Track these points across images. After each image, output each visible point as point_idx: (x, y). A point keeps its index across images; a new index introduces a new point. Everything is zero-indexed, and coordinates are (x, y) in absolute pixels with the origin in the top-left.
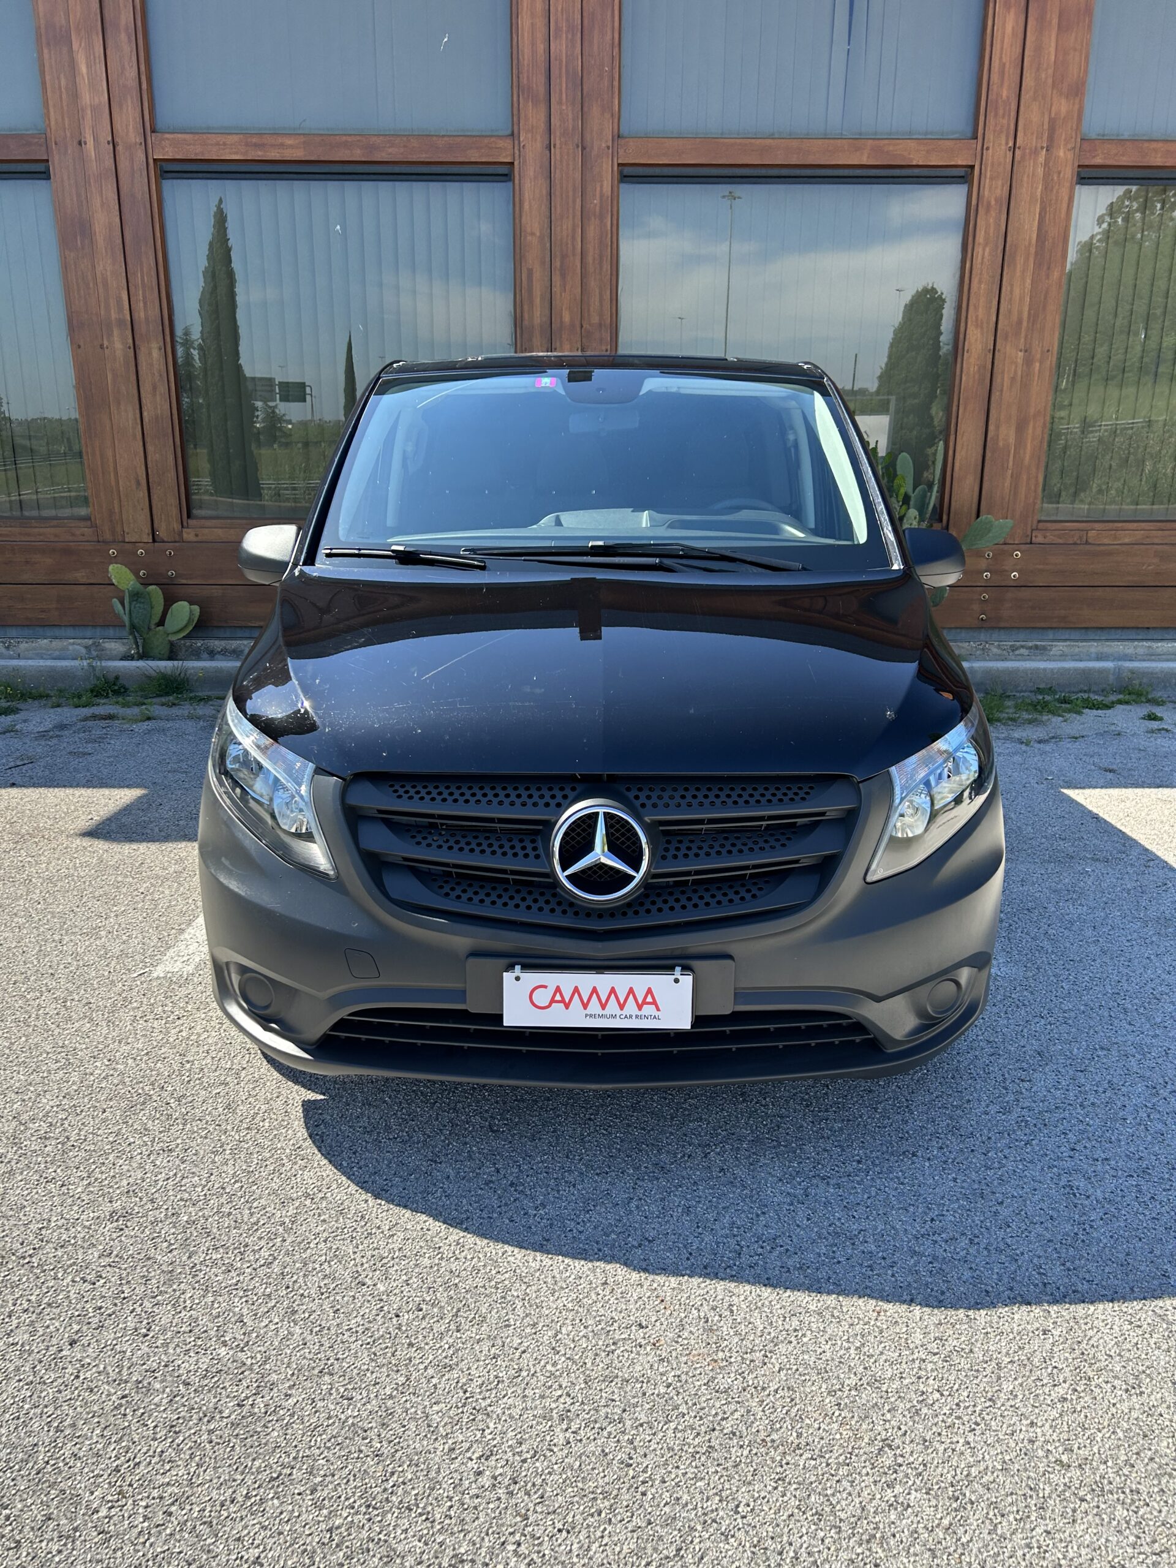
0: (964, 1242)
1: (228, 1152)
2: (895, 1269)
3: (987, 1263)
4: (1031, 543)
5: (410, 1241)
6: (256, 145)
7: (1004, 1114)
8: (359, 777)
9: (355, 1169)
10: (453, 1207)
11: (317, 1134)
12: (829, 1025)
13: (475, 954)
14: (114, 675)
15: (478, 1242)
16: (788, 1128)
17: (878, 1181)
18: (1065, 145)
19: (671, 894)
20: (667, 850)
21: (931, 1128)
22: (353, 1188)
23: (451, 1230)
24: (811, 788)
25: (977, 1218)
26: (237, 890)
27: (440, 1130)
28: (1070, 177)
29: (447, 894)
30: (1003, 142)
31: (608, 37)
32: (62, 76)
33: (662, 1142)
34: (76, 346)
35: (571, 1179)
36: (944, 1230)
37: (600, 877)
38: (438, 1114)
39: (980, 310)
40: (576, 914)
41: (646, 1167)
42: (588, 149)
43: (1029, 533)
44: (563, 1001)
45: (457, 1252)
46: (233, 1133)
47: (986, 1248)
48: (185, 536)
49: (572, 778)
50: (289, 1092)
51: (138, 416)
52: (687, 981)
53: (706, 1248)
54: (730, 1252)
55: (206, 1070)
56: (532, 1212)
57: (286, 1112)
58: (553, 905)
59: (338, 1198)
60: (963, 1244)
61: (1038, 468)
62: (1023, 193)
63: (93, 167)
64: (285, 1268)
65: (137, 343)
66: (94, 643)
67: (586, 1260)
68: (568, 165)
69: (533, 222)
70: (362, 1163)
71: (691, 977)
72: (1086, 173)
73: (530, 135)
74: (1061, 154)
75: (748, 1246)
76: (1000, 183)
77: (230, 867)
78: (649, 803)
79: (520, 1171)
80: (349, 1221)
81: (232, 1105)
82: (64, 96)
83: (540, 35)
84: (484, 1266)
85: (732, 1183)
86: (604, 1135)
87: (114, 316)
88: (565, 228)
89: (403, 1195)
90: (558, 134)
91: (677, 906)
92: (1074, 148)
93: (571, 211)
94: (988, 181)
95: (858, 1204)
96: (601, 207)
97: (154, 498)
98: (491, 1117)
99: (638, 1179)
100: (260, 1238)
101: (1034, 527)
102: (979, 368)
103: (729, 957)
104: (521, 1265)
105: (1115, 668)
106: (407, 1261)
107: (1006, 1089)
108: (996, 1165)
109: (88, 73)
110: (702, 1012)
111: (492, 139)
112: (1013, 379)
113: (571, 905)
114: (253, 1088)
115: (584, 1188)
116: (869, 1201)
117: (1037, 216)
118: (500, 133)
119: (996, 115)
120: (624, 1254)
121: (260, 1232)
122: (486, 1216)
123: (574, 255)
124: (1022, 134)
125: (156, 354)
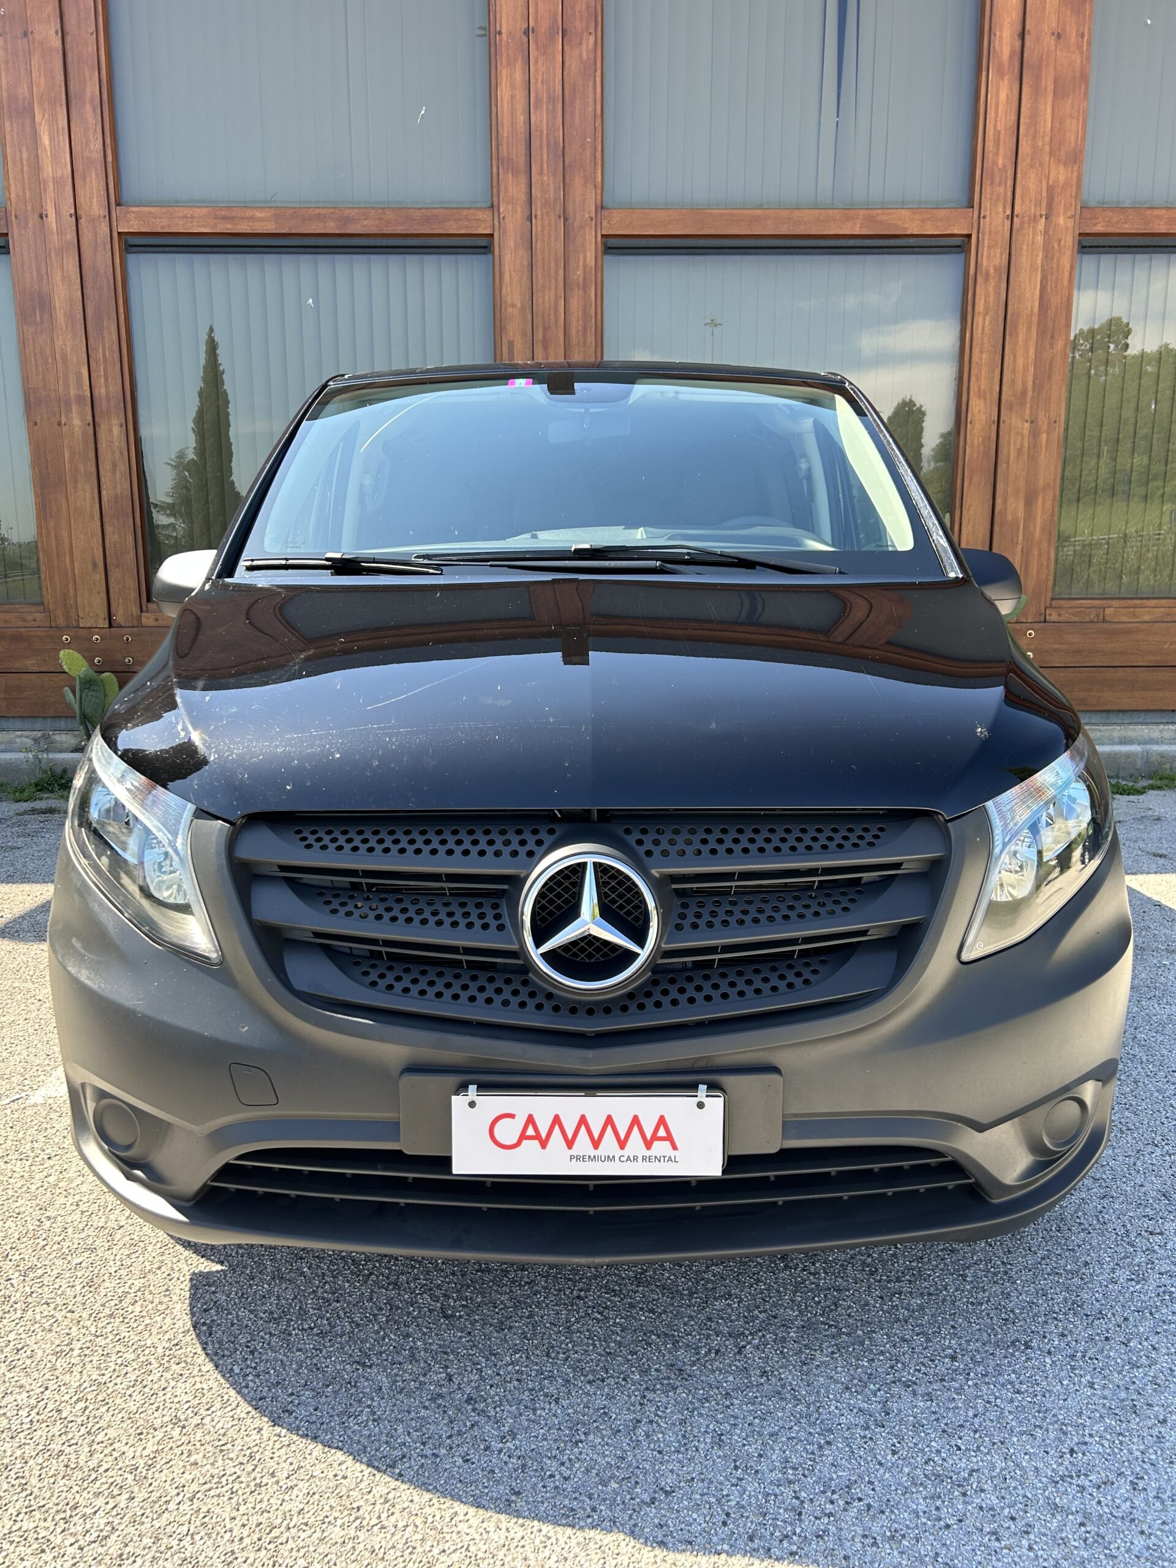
0: (1124, 1489)
1: (76, 1352)
2: (1032, 1537)
3: (1164, 1523)
4: (1045, 622)
5: (317, 1496)
6: (225, 218)
7: (1138, 1283)
8: (256, 819)
9: (250, 1377)
10: (384, 1438)
11: (204, 1324)
12: (913, 1166)
13: (414, 1068)
14: (62, 768)
15: (416, 1498)
16: (849, 1307)
17: (984, 1388)
18: (1065, 212)
19: (690, 979)
20: (683, 916)
21: (1043, 1305)
22: (245, 1407)
23: (378, 1475)
24: (881, 829)
25: (1135, 1447)
26: (87, 982)
27: (375, 1315)
28: (1071, 244)
29: (374, 984)
30: (1001, 210)
31: (590, 109)
32: (24, 149)
33: (678, 1331)
34: (32, 423)
35: (552, 1390)
36: (1091, 1468)
37: (590, 956)
38: (372, 1291)
39: (982, 379)
40: (556, 1009)
41: (657, 1370)
42: (570, 221)
43: (1043, 611)
44: (537, 1136)
45: (384, 1516)
46: (88, 1323)
47: (1157, 1497)
48: (144, 620)
49: (549, 817)
50: (175, 1260)
51: (96, 495)
52: (716, 1105)
53: (750, 1505)
54: (786, 1510)
55: (70, 1230)
56: (496, 1445)
57: (167, 1290)
58: (523, 996)
59: (220, 1425)
60: (1123, 1491)
61: (1049, 544)
62: (1023, 260)
63: (55, 240)
64: (126, 1545)
65: (97, 419)
66: (43, 736)
67: (573, 1527)
68: (550, 235)
69: (514, 293)
70: (261, 1368)
71: (722, 1099)
72: (1088, 241)
73: (510, 207)
74: (1061, 221)
75: (811, 1500)
76: (998, 251)
77: (82, 951)
78: (656, 851)
79: (482, 1378)
80: (231, 1464)
81: (95, 1280)
82: (26, 168)
83: (520, 106)
84: (423, 1540)
85: (779, 1393)
86: (598, 1321)
87: (73, 392)
88: (547, 298)
89: (314, 1418)
90: (539, 204)
91: (699, 997)
92: (1074, 216)
93: (553, 281)
94: (986, 249)
95: (961, 1426)
96: (585, 279)
97: (112, 580)
98: (445, 1295)
99: (647, 1389)
100: (97, 1495)
101: (1048, 605)
102: (983, 441)
103: (774, 1069)
104: (477, 1537)
105: (1143, 752)
106: (308, 1533)
107: (1133, 1246)
108: (1144, 1360)
109: (50, 144)
110: (738, 1151)
111: (471, 211)
112: (1020, 451)
113: (550, 996)
114: (128, 1256)
115: (571, 1406)
116: (976, 1420)
117: (1039, 284)
118: (480, 205)
119: (992, 183)
120: (630, 1517)
121: (98, 1483)
122: (429, 1452)
123: (556, 326)
124: (1020, 202)
125: (117, 431)
